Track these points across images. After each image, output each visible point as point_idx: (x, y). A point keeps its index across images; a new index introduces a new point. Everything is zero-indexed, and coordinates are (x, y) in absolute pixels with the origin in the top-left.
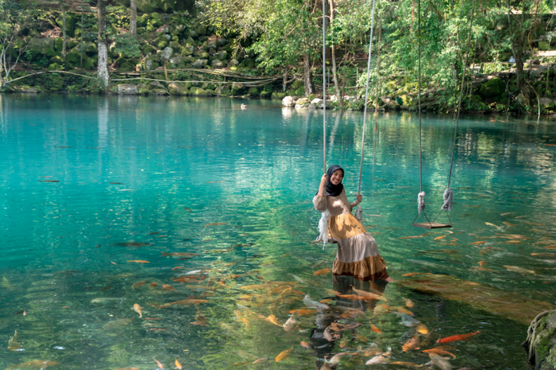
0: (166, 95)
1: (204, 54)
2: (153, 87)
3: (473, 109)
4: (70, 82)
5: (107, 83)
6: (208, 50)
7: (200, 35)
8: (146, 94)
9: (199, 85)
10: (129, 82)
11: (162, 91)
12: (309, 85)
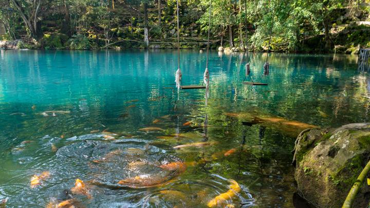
0: (172, 48)
1: (188, 31)
2: (166, 45)
3: (304, 51)
4: (133, 44)
5: (148, 44)
6: (190, 30)
7: (187, 24)
8: (164, 48)
9: (186, 44)
10: (157, 44)
11: (170, 47)
12: (232, 43)
